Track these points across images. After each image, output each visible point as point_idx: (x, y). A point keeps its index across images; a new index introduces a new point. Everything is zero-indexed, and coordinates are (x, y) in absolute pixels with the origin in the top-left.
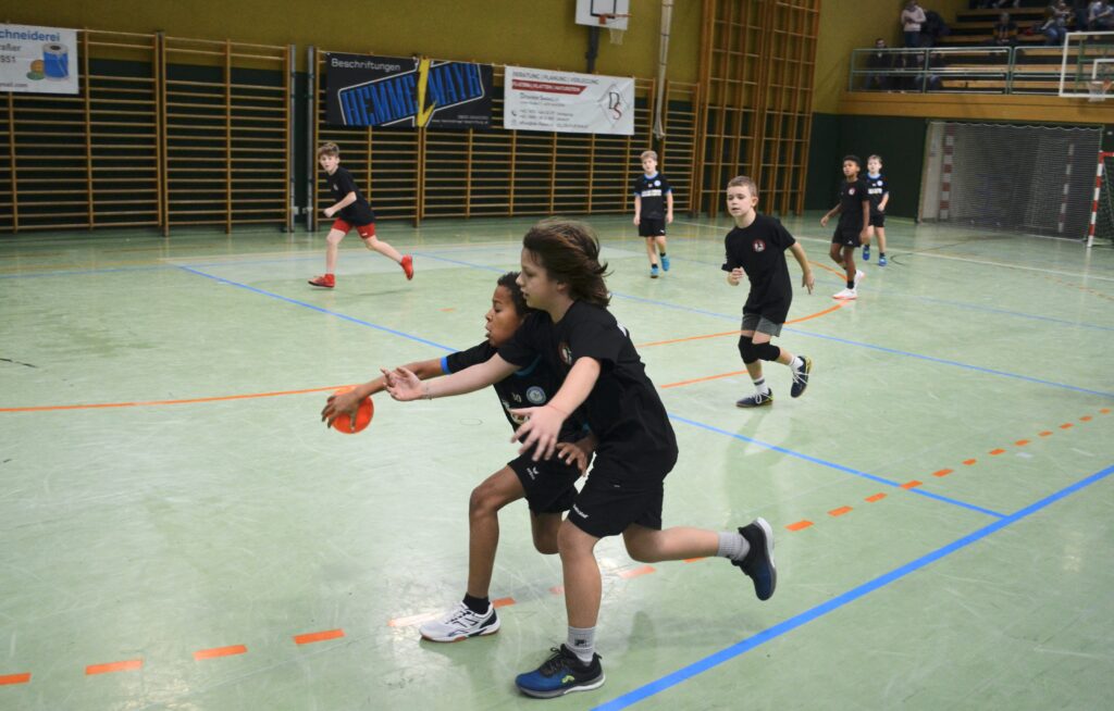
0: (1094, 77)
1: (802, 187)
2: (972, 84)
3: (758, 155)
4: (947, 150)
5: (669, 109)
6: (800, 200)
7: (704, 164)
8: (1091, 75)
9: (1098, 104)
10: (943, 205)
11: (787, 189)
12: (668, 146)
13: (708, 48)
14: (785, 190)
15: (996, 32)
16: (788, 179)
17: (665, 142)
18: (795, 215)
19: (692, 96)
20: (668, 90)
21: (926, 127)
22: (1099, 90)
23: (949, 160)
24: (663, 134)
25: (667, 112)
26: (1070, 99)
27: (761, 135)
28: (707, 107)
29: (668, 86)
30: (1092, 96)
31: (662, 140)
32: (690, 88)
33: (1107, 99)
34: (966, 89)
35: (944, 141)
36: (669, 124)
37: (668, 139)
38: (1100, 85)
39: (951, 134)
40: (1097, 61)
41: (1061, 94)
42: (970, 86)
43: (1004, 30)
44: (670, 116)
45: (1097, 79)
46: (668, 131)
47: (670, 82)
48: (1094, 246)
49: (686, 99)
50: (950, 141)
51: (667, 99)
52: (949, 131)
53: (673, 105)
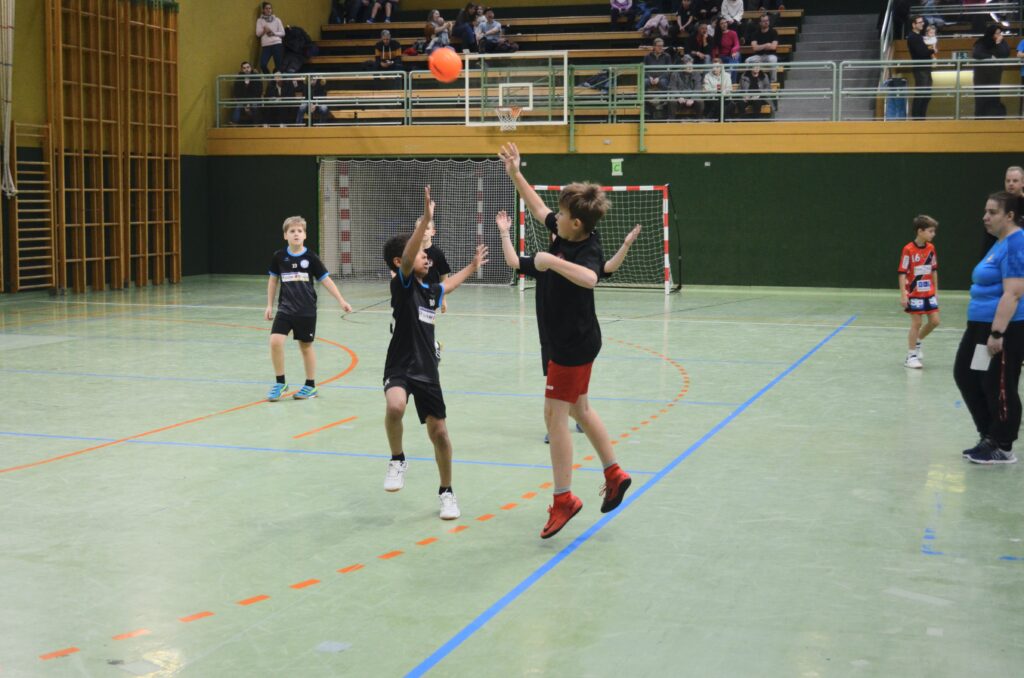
0: (501, 104)
1: (177, 248)
2: (361, 114)
3: (125, 210)
4: (342, 192)
5: (18, 160)
6: (176, 265)
7: (65, 225)
8: (498, 101)
9: (508, 133)
10: (345, 258)
11: (161, 252)
12: (21, 206)
13: (56, 78)
14: (158, 253)
15: (377, 53)
16: (160, 240)
17: (17, 201)
18: (171, 283)
19: (43, 141)
20: (16, 134)
21: (317, 166)
22: (508, 117)
23: (345, 204)
24: (15, 191)
25: (16, 162)
26: (477, 128)
27: (125, 187)
28: (63, 154)
29: (15, 129)
30: (502, 125)
31: (13, 198)
32: (39, 131)
33: (517, 127)
34: (355, 120)
35: (337, 181)
36: (21, 177)
37: (20, 196)
38: (508, 113)
39: (345, 173)
40: (501, 85)
41: (468, 123)
42: (359, 116)
43: (387, 50)
44: (20, 167)
45: (504, 106)
46: (20, 187)
47: (16, 124)
48: (525, 289)
49: (35, 145)
50: (344, 181)
51: (15, 146)
52: (340, 171)
53: (23, 153)
